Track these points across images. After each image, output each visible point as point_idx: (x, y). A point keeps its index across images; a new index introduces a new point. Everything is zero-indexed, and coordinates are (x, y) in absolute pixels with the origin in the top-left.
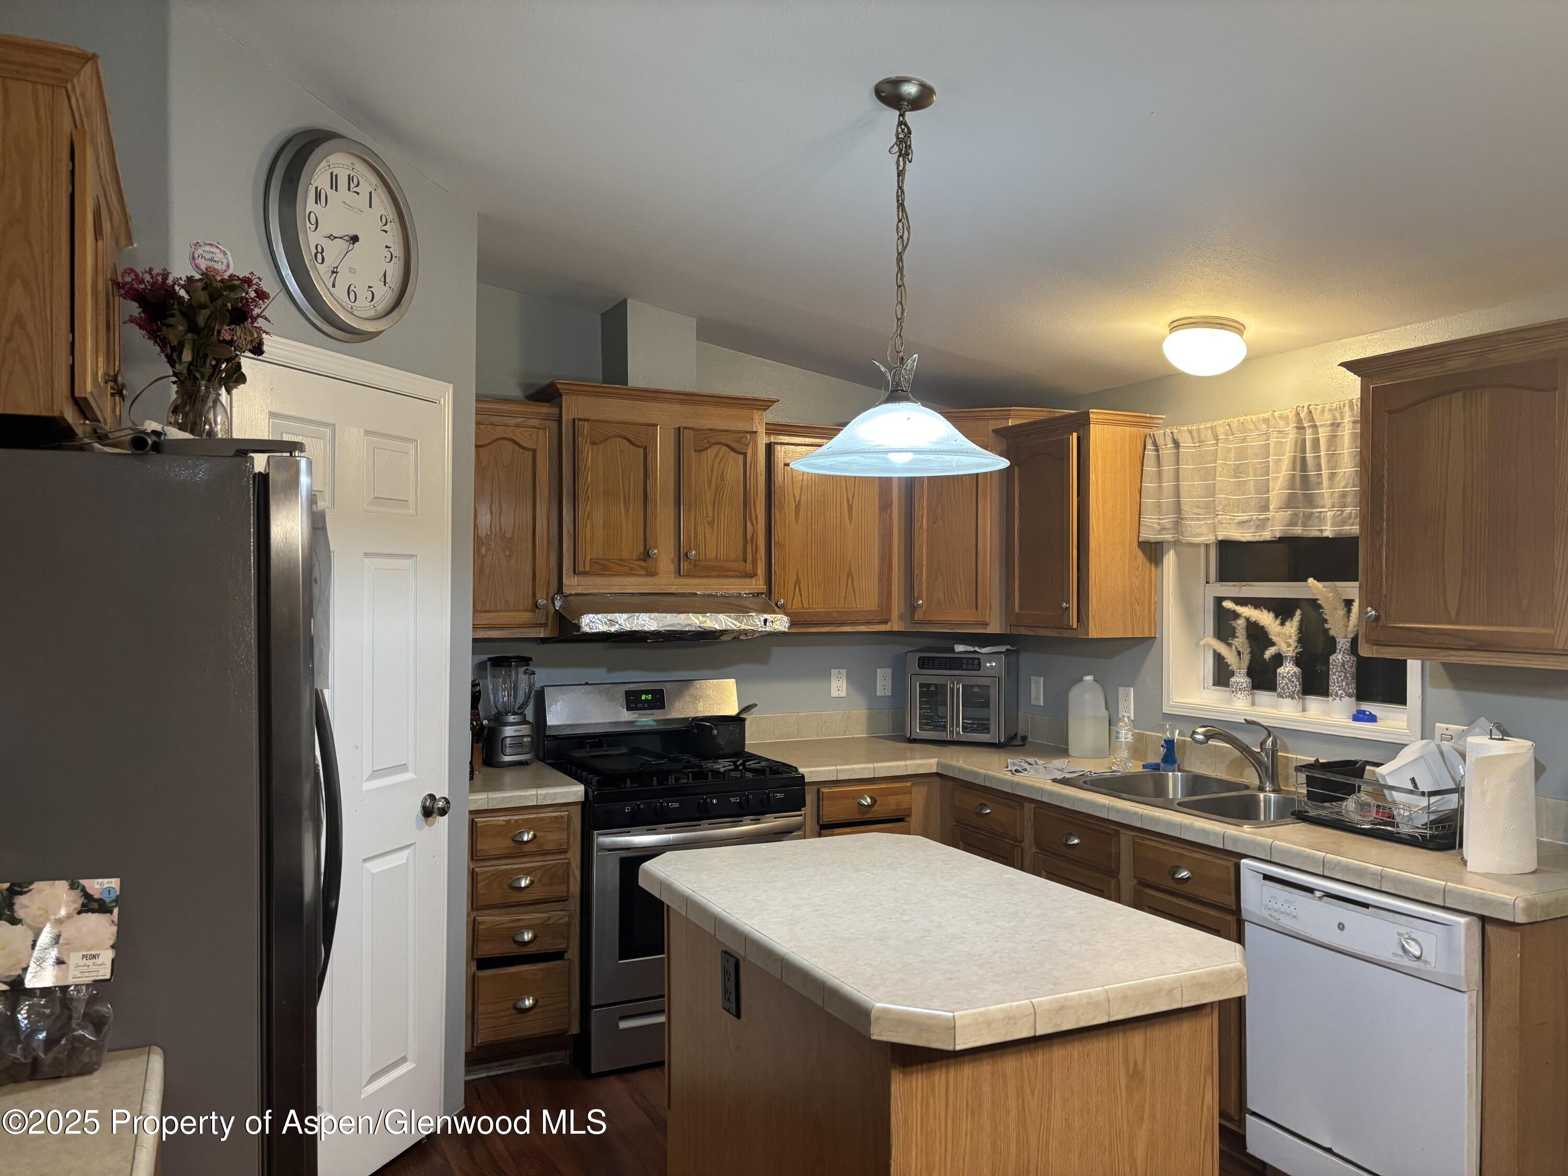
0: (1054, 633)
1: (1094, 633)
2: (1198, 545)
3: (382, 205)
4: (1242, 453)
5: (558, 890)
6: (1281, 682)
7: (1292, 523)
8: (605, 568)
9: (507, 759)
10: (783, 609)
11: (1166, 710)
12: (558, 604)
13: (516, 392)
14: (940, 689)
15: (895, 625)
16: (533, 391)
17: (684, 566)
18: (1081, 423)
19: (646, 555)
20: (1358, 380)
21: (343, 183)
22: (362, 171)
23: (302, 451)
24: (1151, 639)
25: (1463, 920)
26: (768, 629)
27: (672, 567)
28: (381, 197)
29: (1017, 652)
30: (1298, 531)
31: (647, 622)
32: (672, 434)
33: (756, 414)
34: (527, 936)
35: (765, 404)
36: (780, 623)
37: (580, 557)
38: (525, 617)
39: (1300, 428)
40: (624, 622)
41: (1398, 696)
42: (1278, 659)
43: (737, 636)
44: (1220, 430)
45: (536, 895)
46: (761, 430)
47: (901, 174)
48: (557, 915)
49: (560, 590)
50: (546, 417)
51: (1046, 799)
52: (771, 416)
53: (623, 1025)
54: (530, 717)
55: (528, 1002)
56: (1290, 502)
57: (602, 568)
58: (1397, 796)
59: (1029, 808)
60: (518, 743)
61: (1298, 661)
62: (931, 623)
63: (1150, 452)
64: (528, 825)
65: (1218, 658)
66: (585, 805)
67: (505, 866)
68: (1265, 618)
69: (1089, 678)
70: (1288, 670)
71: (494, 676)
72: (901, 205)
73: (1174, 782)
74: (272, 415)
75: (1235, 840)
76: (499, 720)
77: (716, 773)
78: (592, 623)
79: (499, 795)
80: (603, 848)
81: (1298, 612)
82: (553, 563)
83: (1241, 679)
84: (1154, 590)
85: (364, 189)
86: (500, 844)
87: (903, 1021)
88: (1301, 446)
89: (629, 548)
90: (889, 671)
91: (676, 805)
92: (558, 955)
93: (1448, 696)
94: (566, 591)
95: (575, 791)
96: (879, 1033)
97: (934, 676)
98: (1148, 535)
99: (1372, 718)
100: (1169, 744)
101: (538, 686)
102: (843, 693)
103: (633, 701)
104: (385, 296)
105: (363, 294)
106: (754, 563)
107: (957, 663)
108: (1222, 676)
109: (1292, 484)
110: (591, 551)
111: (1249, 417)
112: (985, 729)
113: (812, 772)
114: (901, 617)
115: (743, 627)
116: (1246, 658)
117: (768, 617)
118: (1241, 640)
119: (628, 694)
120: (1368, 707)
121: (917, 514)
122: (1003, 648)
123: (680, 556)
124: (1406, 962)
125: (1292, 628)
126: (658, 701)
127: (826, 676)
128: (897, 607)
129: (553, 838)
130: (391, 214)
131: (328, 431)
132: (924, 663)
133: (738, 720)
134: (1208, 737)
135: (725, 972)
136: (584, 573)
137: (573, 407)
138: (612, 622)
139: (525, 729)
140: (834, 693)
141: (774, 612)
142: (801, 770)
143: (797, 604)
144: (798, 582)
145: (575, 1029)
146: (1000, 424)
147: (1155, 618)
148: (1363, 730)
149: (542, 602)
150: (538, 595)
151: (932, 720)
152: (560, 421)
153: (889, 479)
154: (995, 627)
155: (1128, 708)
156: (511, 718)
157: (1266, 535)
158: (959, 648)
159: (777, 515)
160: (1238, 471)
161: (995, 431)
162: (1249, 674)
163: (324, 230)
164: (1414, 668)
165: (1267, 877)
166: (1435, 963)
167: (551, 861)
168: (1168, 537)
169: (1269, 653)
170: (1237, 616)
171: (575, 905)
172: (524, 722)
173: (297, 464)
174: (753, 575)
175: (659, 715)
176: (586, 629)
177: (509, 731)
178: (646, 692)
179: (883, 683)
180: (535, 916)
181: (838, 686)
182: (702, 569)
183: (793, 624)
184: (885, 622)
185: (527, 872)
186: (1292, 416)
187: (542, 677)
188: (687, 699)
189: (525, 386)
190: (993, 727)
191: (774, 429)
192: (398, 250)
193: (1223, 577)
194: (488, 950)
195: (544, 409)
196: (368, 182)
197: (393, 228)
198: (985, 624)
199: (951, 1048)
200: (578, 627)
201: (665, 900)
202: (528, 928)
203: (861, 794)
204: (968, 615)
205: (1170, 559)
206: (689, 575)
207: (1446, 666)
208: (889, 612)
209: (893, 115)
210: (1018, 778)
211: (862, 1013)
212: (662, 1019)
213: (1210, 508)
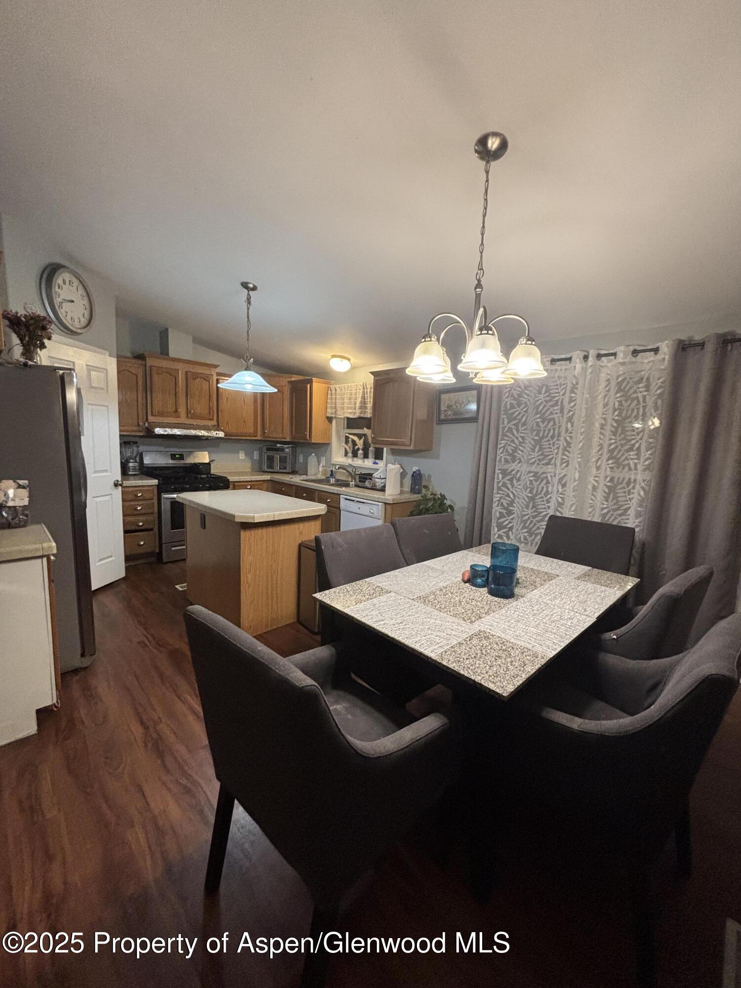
0: (303, 441)
1: (313, 441)
2: (341, 418)
3: (81, 291)
4: (351, 394)
5: (149, 511)
6: (359, 455)
7: (361, 413)
8: (163, 414)
9: (130, 473)
10: (222, 431)
11: (332, 463)
12: (147, 425)
13: (129, 355)
14: (273, 457)
15: (259, 438)
16: (135, 355)
17: (189, 415)
18: (311, 382)
19: (176, 411)
20: (373, 377)
21: (67, 283)
22: (74, 280)
23: (74, 371)
24: (328, 444)
25: (381, 504)
26: (217, 436)
27: (185, 416)
28: (80, 287)
29: (296, 447)
30: (362, 415)
31: (177, 432)
32: (184, 373)
33: (213, 369)
34: (141, 524)
35: (216, 366)
36: (221, 434)
37: (154, 410)
38: (136, 428)
39: (364, 388)
40: (169, 431)
41: (382, 459)
42: (358, 449)
43: (207, 438)
44: (346, 387)
45: (143, 512)
46: (215, 375)
47: (248, 308)
48: (150, 518)
49: (147, 420)
50: (141, 364)
51: (297, 484)
52: (218, 370)
53: (173, 549)
54: (138, 461)
55: (142, 543)
56: (361, 408)
57: (161, 414)
58: (377, 480)
59: (294, 487)
60: (134, 469)
61: (363, 450)
62: (270, 437)
63: (329, 392)
64: (140, 491)
65: (346, 449)
66: (158, 486)
67: (133, 503)
68: (355, 438)
69: (313, 454)
70: (360, 452)
71: (125, 448)
72: (248, 317)
73: (332, 481)
74: (87, 365)
75: (340, 491)
76: (127, 461)
77: (201, 478)
78: (158, 431)
79: (130, 482)
80: (164, 498)
81: (363, 437)
82: (145, 412)
83: (350, 454)
84: (330, 430)
85: (75, 285)
86: (131, 497)
87: (242, 517)
88: (364, 393)
89: (170, 408)
90: (258, 452)
91: (188, 486)
92: (152, 530)
93: (391, 457)
94: (149, 421)
95: (155, 482)
96: (237, 520)
97: (271, 453)
98: (328, 415)
99: (377, 464)
100: (332, 471)
101: (140, 452)
102: (243, 458)
103: (173, 457)
104: (84, 321)
105: (77, 321)
106: (213, 416)
107: (278, 450)
108: (346, 454)
109: (361, 403)
110: (156, 409)
111: (342, 385)
112: (285, 468)
113: (231, 479)
114: (261, 435)
115: (209, 435)
116: (352, 449)
117: (218, 432)
118: (350, 444)
119: (171, 455)
120: (377, 461)
121: (265, 405)
122: (290, 446)
123: (188, 412)
124: (371, 515)
125: (362, 441)
126: (182, 457)
127: (238, 452)
128: (259, 433)
129: (148, 496)
130: (85, 294)
131: (105, 371)
132: (268, 449)
133: (209, 464)
134: (339, 468)
135: (201, 519)
136: (154, 416)
137: (150, 362)
138: (165, 431)
139: (136, 464)
140: (241, 458)
141: (218, 431)
142: (228, 478)
143: (227, 430)
144: (227, 422)
145: (157, 551)
146: (290, 380)
147: (330, 437)
148: (375, 466)
149: (141, 424)
150: (140, 422)
151: (271, 465)
152: (146, 366)
153: (257, 393)
154: (288, 439)
155: (323, 463)
156: (132, 461)
157: (355, 417)
158: (278, 445)
159: (220, 401)
160: (350, 399)
161: (289, 382)
162: (352, 453)
163: (62, 297)
164: (385, 449)
165: (346, 499)
166: (376, 515)
167: (148, 502)
168: (333, 416)
169: (356, 447)
170: (349, 438)
171: (156, 515)
172: (136, 462)
173: (73, 375)
174: (212, 420)
175: (182, 462)
176: (157, 433)
177: (131, 465)
178: (178, 455)
179: (256, 455)
180: (144, 518)
181: (242, 456)
182: (195, 416)
183: (225, 436)
184: (256, 436)
185: (140, 505)
186: (361, 384)
187: (141, 448)
188: (192, 457)
189: (132, 353)
190: (288, 468)
191: (219, 374)
192: (88, 306)
193: (348, 428)
194: (129, 528)
195: (140, 362)
196: (76, 282)
197: (86, 298)
198: (285, 438)
199: (253, 522)
200: (154, 432)
201: (184, 503)
202: (141, 522)
203: (247, 485)
204: (281, 436)
205: (334, 422)
206: (191, 418)
207: (392, 449)
208: (257, 432)
209: (246, 291)
210: (291, 480)
211: (233, 516)
212: (184, 547)
213: (343, 408)
